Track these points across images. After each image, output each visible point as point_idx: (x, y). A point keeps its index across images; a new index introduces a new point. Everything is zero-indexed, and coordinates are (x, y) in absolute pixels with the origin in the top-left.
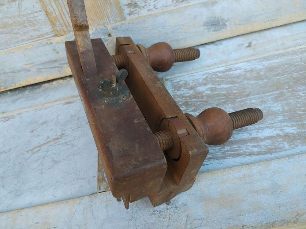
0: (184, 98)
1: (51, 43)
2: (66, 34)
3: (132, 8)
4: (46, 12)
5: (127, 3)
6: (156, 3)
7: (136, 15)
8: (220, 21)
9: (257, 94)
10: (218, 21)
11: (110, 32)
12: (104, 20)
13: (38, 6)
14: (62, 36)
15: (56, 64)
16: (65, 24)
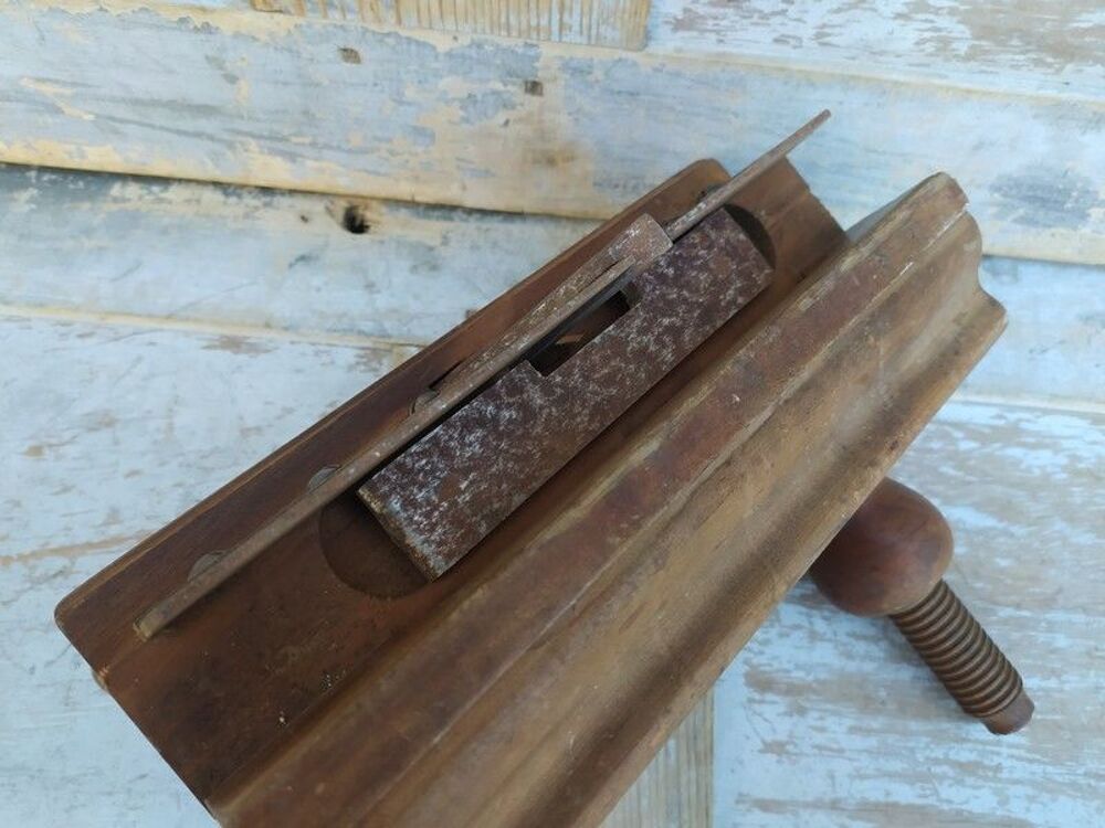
1: (207, 29)
2: (301, 11)
6: (837, 19)
7: (713, 37)
8: (1075, 194)
9: (1085, 610)
10: (1066, 193)
11: (541, 76)
12: (538, 16)
14: (276, 15)
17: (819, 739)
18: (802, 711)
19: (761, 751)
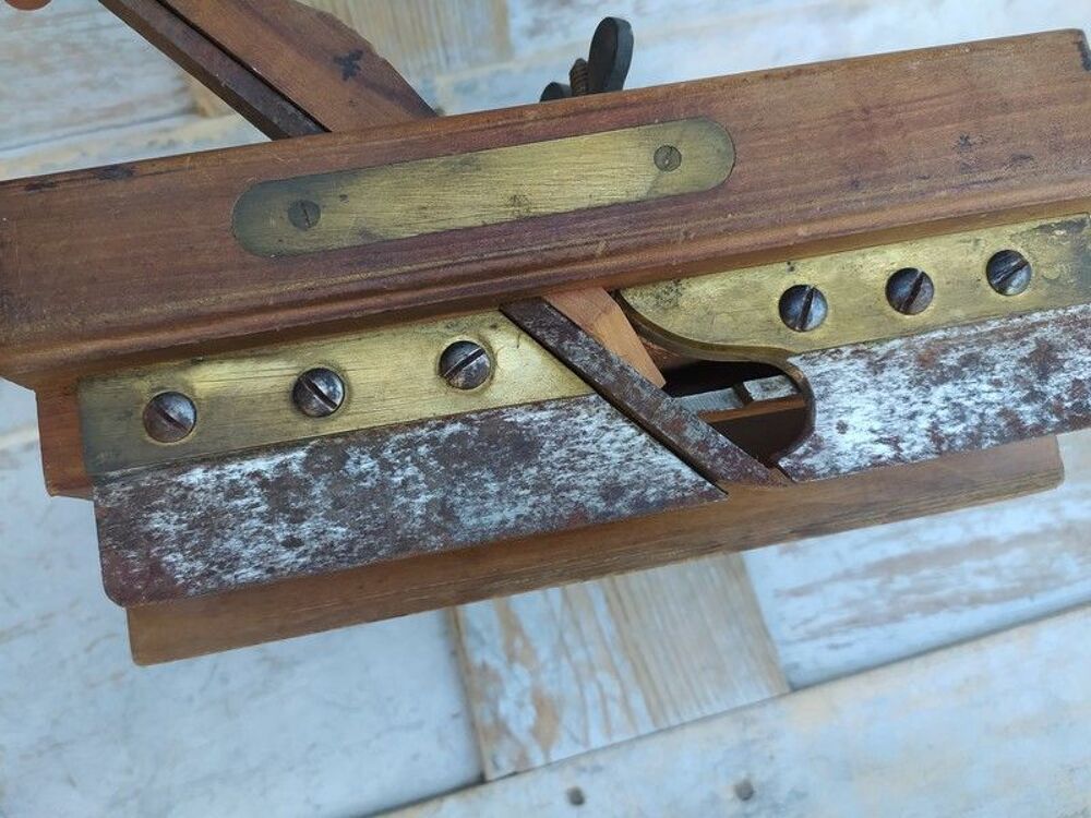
3: (545, 9)
7: (560, 34)
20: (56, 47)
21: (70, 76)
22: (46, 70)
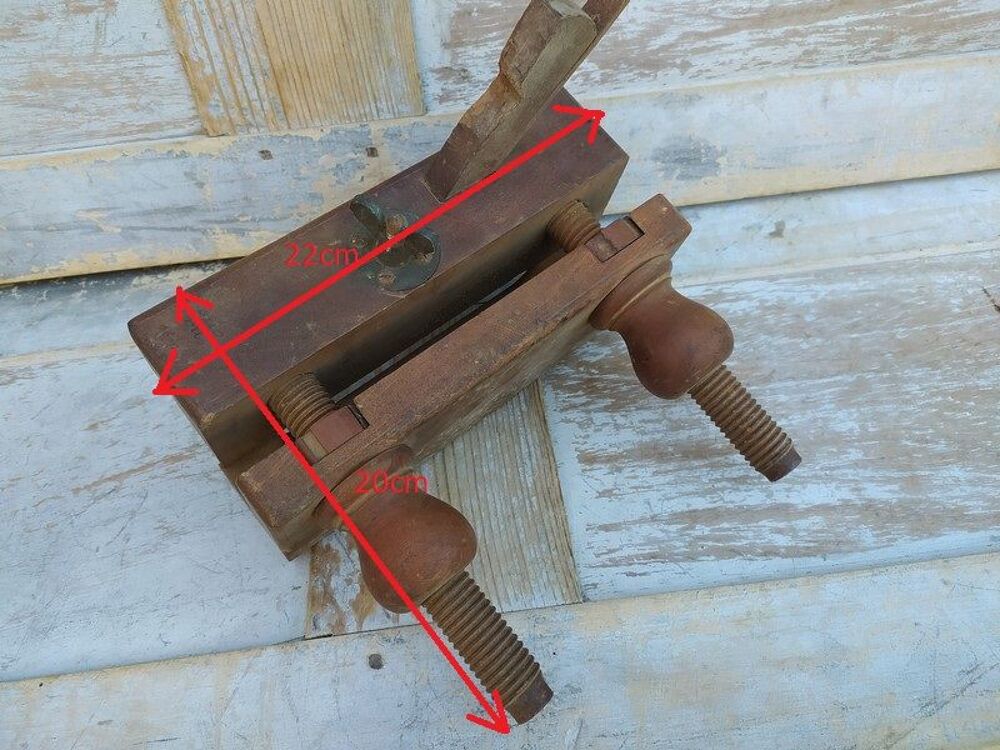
0: (582, 369)
1: (184, 155)
2: (235, 133)
3: (451, 81)
4: (184, 59)
5: (438, 66)
7: (463, 102)
8: (703, 151)
9: (794, 379)
10: (697, 151)
11: (375, 144)
12: (364, 108)
13: (159, 37)
14: (221, 138)
15: (189, 221)
16: (239, 103)
17: (635, 483)
18: (619, 470)
19: (597, 498)
20: (116, 78)
21: (123, 100)
22: (108, 94)
